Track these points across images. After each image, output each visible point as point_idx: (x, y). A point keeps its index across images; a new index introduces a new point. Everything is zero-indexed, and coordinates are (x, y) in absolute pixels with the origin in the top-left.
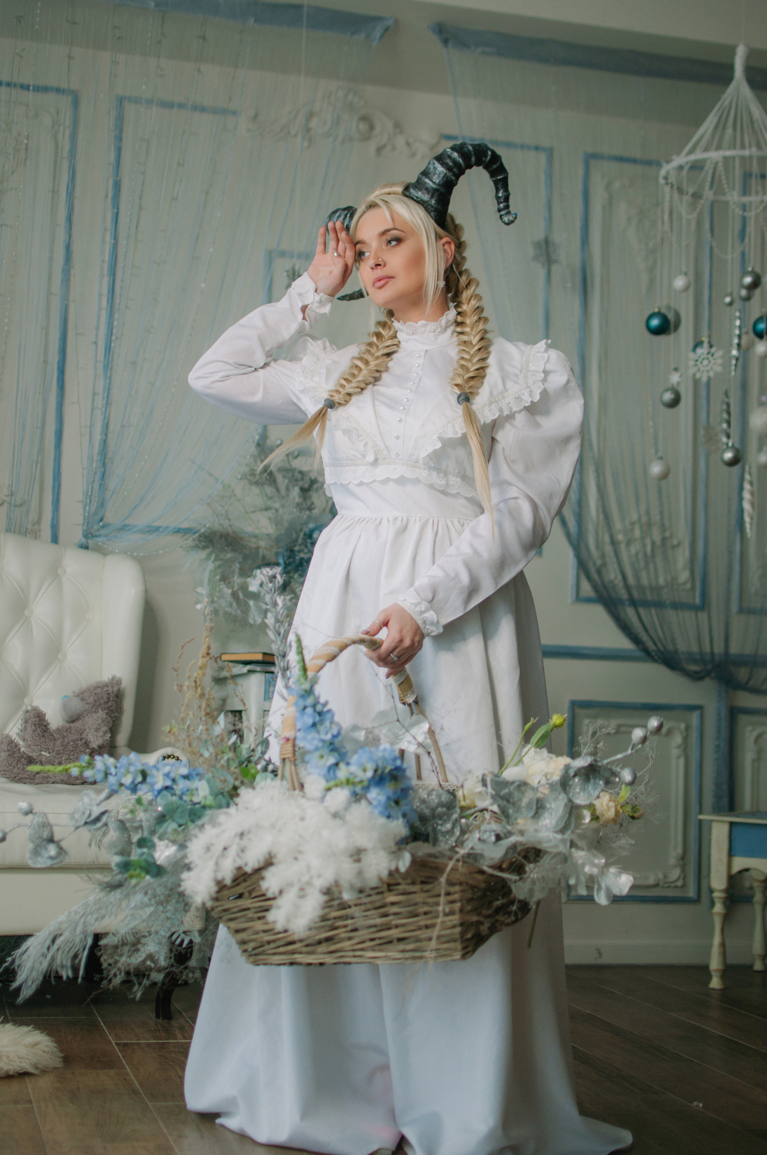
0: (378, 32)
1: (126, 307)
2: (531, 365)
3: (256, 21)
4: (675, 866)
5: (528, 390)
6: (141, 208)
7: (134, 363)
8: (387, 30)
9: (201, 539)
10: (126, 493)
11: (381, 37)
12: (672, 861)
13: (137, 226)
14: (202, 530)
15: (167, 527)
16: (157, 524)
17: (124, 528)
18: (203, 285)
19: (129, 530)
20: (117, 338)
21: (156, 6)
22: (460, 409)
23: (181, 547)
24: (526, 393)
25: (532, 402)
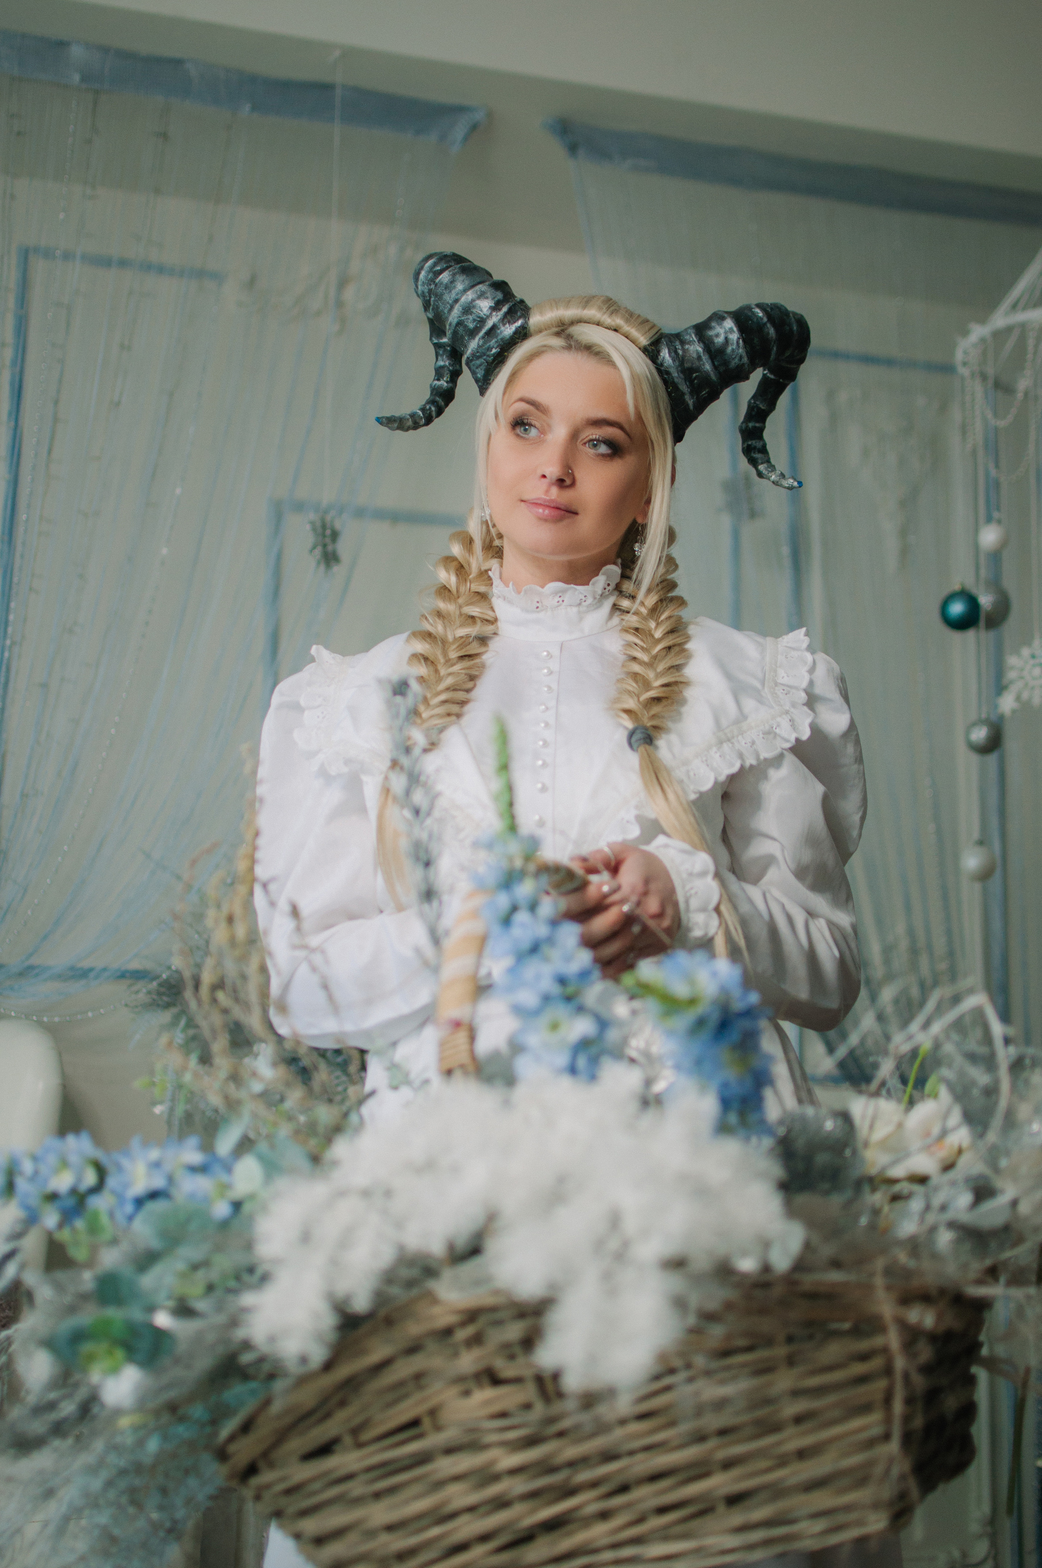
0: (459, 132)
1: (31, 589)
2: (781, 673)
3: (254, 108)
4: (980, 1536)
5: (787, 718)
6: (56, 420)
7: (45, 686)
8: (474, 127)
9: (162, 990)
10: (29, 913)
11: (466, 138)
12: (975, 1527)
13: (50, 452)
14: (164, 976)
15: (105, 969)
16: (86, 964)
17: (27, 972)
18: (164, 551)
19: (37, 975)
20: (13, 643)
21: (83, 79)
22: (633, 759)
23: (126, 1005)
24: (785, 723)
25: (797, 740)
